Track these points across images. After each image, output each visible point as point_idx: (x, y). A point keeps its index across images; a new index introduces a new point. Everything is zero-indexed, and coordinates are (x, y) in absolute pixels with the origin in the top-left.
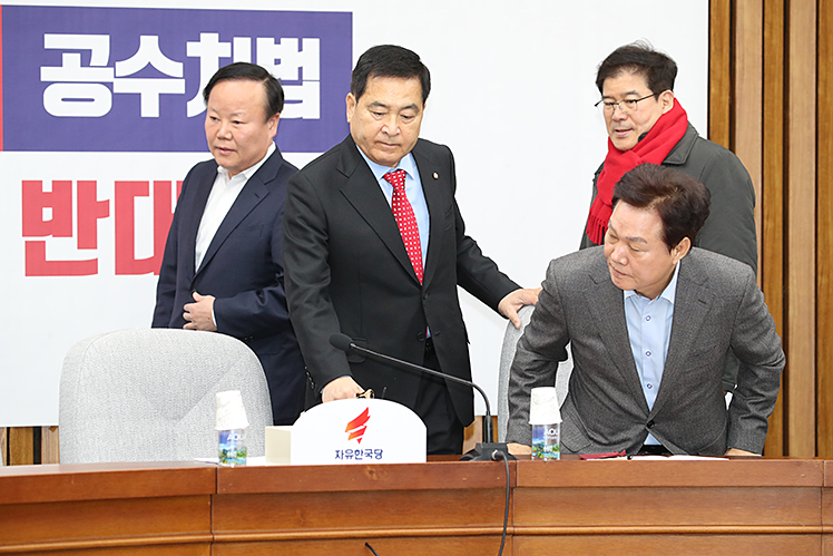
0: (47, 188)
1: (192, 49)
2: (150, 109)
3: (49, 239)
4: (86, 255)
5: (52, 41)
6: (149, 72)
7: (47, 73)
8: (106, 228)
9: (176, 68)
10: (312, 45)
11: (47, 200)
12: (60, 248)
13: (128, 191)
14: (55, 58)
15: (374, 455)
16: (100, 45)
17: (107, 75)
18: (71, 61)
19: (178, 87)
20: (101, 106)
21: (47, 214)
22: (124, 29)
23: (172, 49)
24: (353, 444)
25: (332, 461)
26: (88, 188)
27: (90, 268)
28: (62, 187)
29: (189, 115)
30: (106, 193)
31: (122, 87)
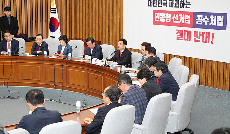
0: (196, 32)
1: (210, 17)
2: (206, 24)
3: (196, 38)
4: (199, 40)
5: (197, 16)
6: (206, 20)
7: (197, 19)
8: (201, 37)
9: (209, 19)
10: (223, 17)
11: (196, 33)
12: (197, 39)
13: (203, 33)
14: (197, 18)
16: (202, 16)
17: (202, 20)
18: (199, 18)
19: (209, 22)
20: (201, 23)
21: (196, 35)
22: (204, 14)
23: (208, 17)
26: (200, 32)
27: (199, 41)
28: (197, 32)
29: (210, 25)
30: (201, 33)
31: (203, 21)
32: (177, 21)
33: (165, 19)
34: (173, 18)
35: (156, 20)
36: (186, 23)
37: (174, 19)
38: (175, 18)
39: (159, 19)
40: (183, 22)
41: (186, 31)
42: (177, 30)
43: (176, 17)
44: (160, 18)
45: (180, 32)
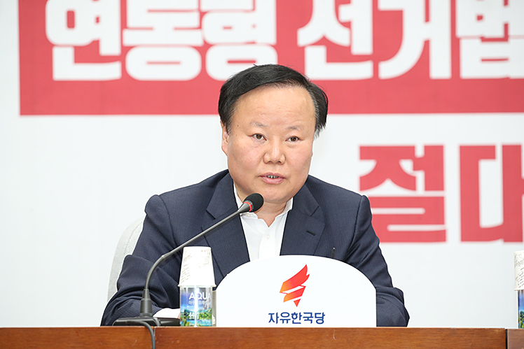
15: (314, 320)
24: (290, 307)
25: (264, 323)
32: (361, 58)
33: (203, 49)
34: (306, 36)
35: (65, 68)
36: (472, 69)
37: (324, 41)
38: (339, 36)
39: (121, 58)
40: (440, 69)
41: (488, 152)
42: (366, 152)
43: (347, 25)
44: (125, 50)
45: (407, 165)
